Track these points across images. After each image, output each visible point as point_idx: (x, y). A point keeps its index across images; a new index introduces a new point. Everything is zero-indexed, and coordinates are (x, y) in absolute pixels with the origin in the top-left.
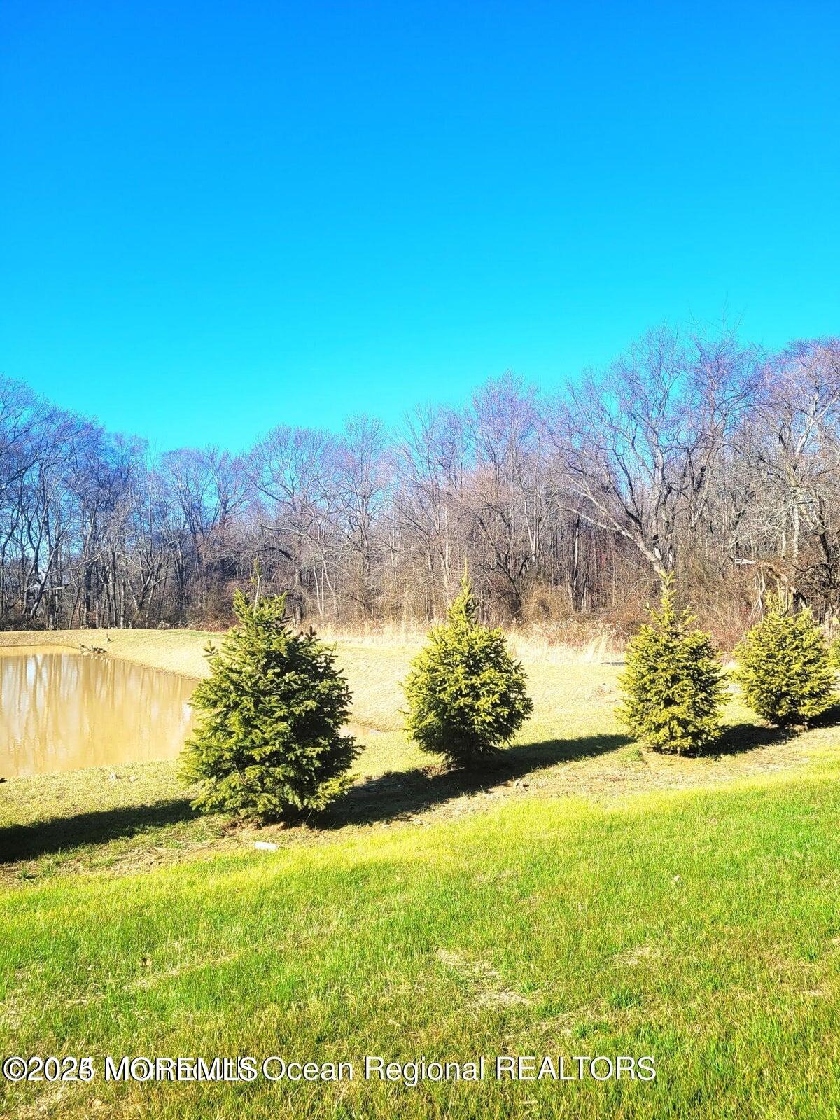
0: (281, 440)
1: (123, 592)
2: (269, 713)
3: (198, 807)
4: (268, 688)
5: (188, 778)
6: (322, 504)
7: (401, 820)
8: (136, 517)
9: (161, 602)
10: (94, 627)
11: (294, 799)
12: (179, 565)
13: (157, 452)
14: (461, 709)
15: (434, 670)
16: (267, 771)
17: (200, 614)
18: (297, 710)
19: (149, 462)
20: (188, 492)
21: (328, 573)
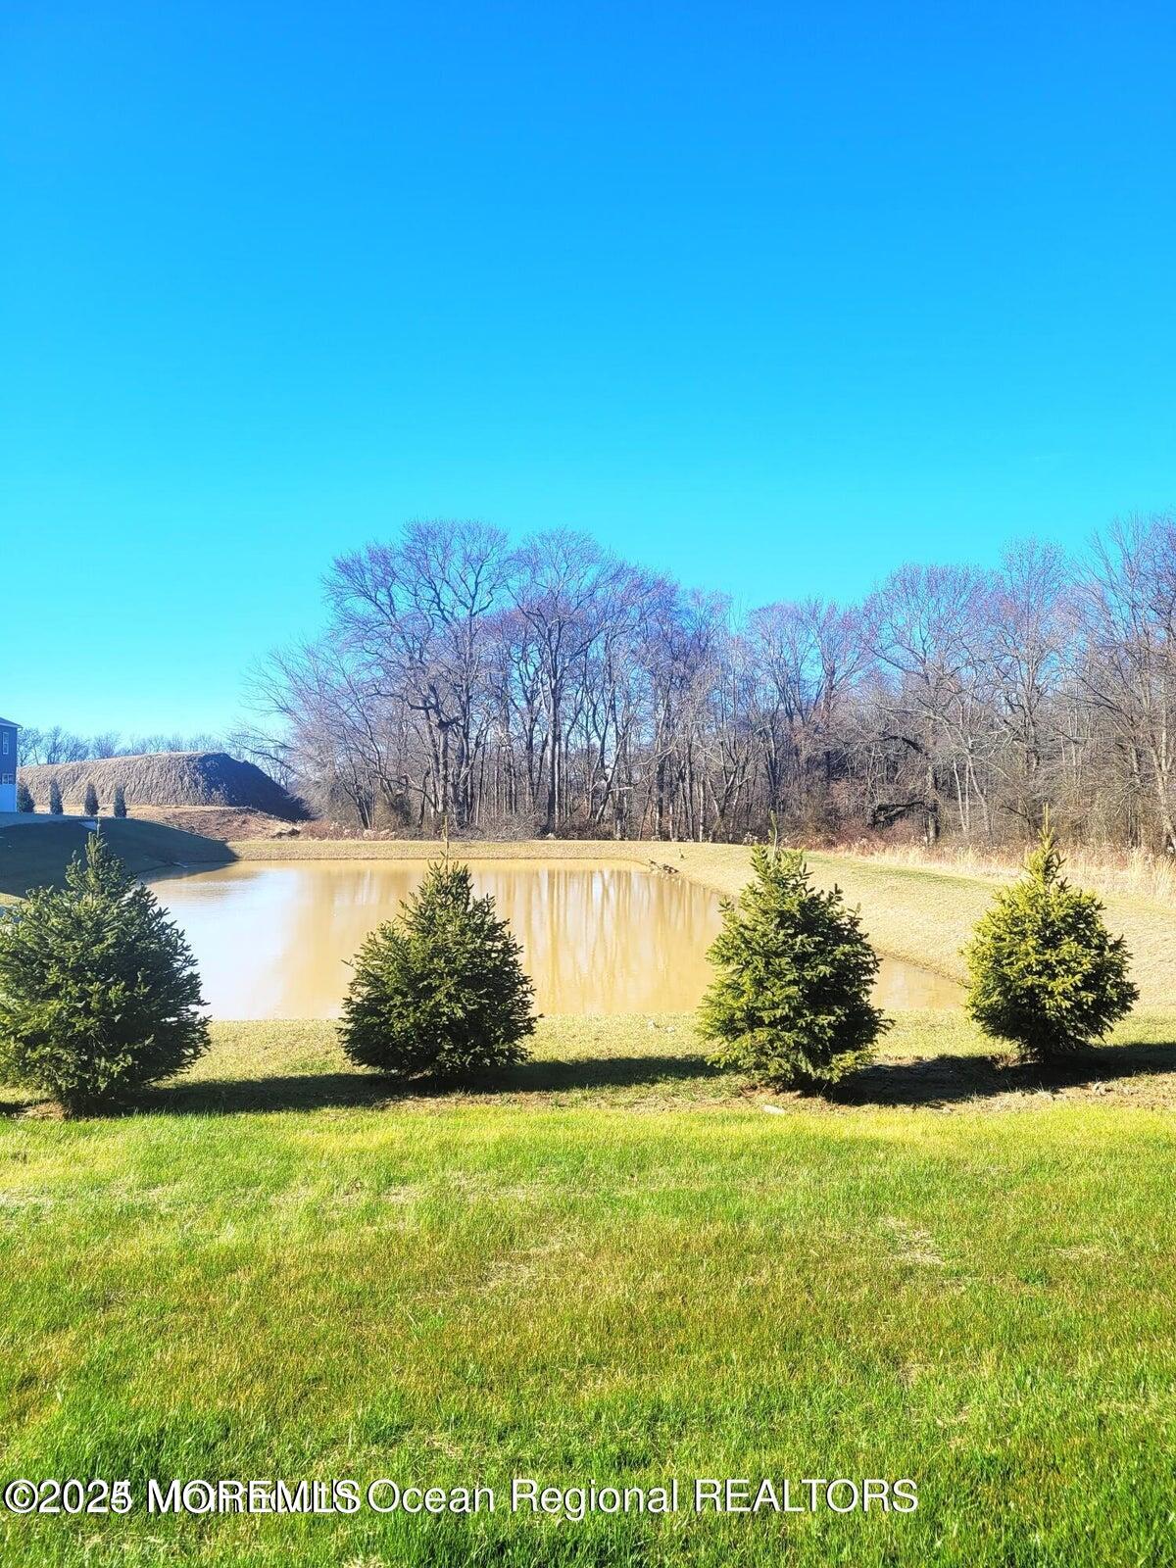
0: (906, 585)
1: (702, 794)
2: (780, 975)
3: (713, 1063)
4: (781, 949)
5: (705, 1033)
6: (967, 672)
7: (932, 1107)
8: (717, 696)
9: (749, 806)
10: (667, 838)
11: (806, 1066)
12: (771, 759)
13: (743, 611)
14: (1031, 988)
15: (1000, 939)
16: (777, 1035)
17: (797, 825)
18: (808, 974)
19: (732, 623)
20: (782, 661)
21: (975, 773)
